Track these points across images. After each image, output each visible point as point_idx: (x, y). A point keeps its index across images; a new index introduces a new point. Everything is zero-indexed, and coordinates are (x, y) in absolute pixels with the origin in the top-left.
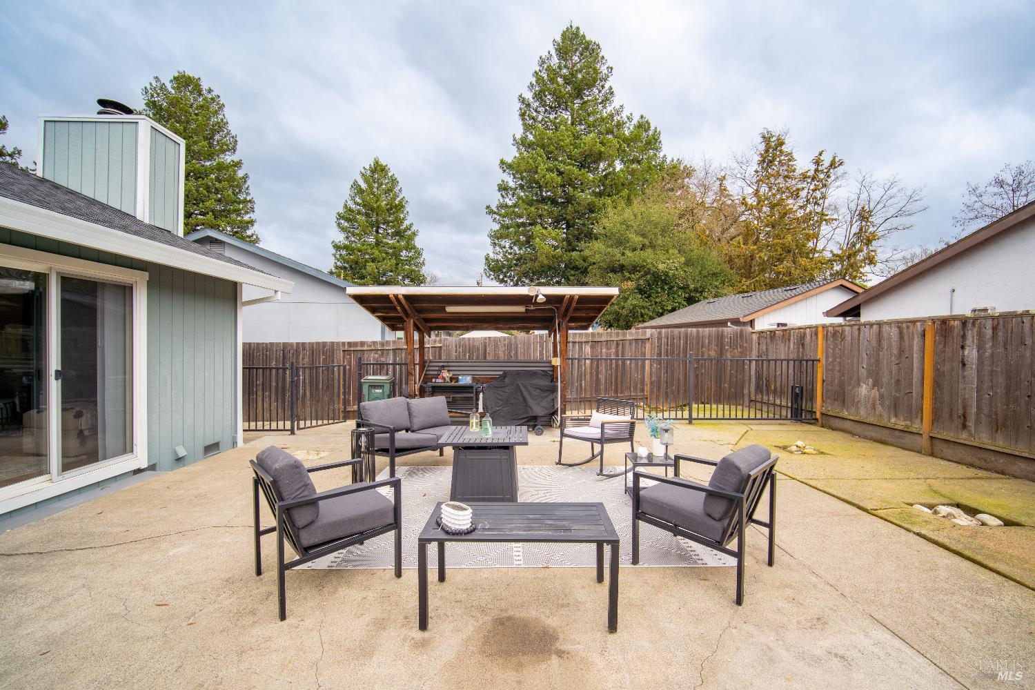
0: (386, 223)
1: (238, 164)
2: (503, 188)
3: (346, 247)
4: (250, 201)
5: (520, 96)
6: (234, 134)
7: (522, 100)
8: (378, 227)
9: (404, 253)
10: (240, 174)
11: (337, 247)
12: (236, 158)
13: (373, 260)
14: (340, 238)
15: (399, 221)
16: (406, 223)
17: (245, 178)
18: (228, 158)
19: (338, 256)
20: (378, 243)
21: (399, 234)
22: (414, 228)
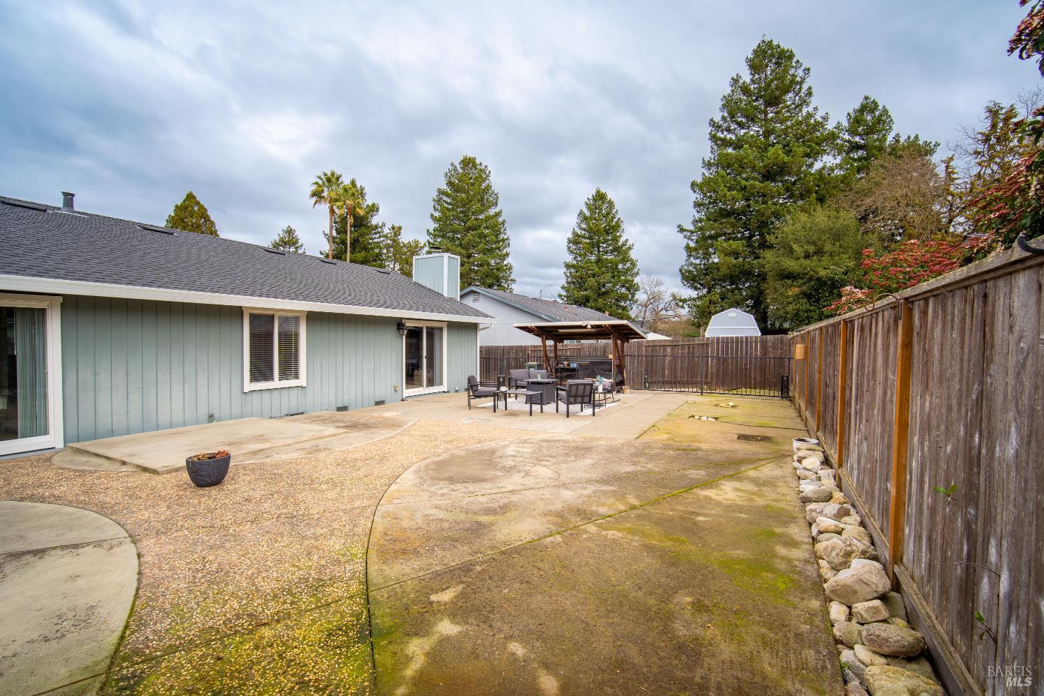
0: (606, 241)
1: (498, 215)
2: (697, 205)
3: (573, 266)
4: (507, 239)
5: (712, 120)
6: (496, 192)
7: (713, 123)
8: (599, 247)
9: (620, 266)
10: (501, 220)
11: (568, 266)
12: (497, 210)
13: (594, 276)
14: (569, 259)
15: (616, 239)
16: (622, 240)
17: (503, 223)
18: (492, 211)
19: (568, 274)
20: (599, 261)
21: (617, 250)
22: (629, 243)
